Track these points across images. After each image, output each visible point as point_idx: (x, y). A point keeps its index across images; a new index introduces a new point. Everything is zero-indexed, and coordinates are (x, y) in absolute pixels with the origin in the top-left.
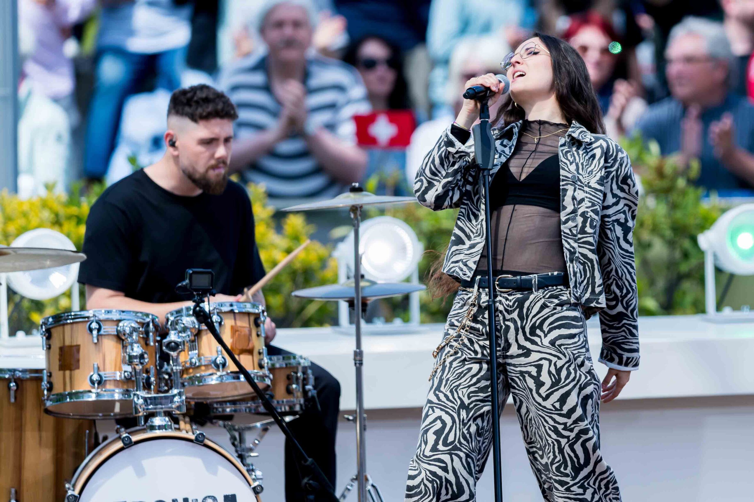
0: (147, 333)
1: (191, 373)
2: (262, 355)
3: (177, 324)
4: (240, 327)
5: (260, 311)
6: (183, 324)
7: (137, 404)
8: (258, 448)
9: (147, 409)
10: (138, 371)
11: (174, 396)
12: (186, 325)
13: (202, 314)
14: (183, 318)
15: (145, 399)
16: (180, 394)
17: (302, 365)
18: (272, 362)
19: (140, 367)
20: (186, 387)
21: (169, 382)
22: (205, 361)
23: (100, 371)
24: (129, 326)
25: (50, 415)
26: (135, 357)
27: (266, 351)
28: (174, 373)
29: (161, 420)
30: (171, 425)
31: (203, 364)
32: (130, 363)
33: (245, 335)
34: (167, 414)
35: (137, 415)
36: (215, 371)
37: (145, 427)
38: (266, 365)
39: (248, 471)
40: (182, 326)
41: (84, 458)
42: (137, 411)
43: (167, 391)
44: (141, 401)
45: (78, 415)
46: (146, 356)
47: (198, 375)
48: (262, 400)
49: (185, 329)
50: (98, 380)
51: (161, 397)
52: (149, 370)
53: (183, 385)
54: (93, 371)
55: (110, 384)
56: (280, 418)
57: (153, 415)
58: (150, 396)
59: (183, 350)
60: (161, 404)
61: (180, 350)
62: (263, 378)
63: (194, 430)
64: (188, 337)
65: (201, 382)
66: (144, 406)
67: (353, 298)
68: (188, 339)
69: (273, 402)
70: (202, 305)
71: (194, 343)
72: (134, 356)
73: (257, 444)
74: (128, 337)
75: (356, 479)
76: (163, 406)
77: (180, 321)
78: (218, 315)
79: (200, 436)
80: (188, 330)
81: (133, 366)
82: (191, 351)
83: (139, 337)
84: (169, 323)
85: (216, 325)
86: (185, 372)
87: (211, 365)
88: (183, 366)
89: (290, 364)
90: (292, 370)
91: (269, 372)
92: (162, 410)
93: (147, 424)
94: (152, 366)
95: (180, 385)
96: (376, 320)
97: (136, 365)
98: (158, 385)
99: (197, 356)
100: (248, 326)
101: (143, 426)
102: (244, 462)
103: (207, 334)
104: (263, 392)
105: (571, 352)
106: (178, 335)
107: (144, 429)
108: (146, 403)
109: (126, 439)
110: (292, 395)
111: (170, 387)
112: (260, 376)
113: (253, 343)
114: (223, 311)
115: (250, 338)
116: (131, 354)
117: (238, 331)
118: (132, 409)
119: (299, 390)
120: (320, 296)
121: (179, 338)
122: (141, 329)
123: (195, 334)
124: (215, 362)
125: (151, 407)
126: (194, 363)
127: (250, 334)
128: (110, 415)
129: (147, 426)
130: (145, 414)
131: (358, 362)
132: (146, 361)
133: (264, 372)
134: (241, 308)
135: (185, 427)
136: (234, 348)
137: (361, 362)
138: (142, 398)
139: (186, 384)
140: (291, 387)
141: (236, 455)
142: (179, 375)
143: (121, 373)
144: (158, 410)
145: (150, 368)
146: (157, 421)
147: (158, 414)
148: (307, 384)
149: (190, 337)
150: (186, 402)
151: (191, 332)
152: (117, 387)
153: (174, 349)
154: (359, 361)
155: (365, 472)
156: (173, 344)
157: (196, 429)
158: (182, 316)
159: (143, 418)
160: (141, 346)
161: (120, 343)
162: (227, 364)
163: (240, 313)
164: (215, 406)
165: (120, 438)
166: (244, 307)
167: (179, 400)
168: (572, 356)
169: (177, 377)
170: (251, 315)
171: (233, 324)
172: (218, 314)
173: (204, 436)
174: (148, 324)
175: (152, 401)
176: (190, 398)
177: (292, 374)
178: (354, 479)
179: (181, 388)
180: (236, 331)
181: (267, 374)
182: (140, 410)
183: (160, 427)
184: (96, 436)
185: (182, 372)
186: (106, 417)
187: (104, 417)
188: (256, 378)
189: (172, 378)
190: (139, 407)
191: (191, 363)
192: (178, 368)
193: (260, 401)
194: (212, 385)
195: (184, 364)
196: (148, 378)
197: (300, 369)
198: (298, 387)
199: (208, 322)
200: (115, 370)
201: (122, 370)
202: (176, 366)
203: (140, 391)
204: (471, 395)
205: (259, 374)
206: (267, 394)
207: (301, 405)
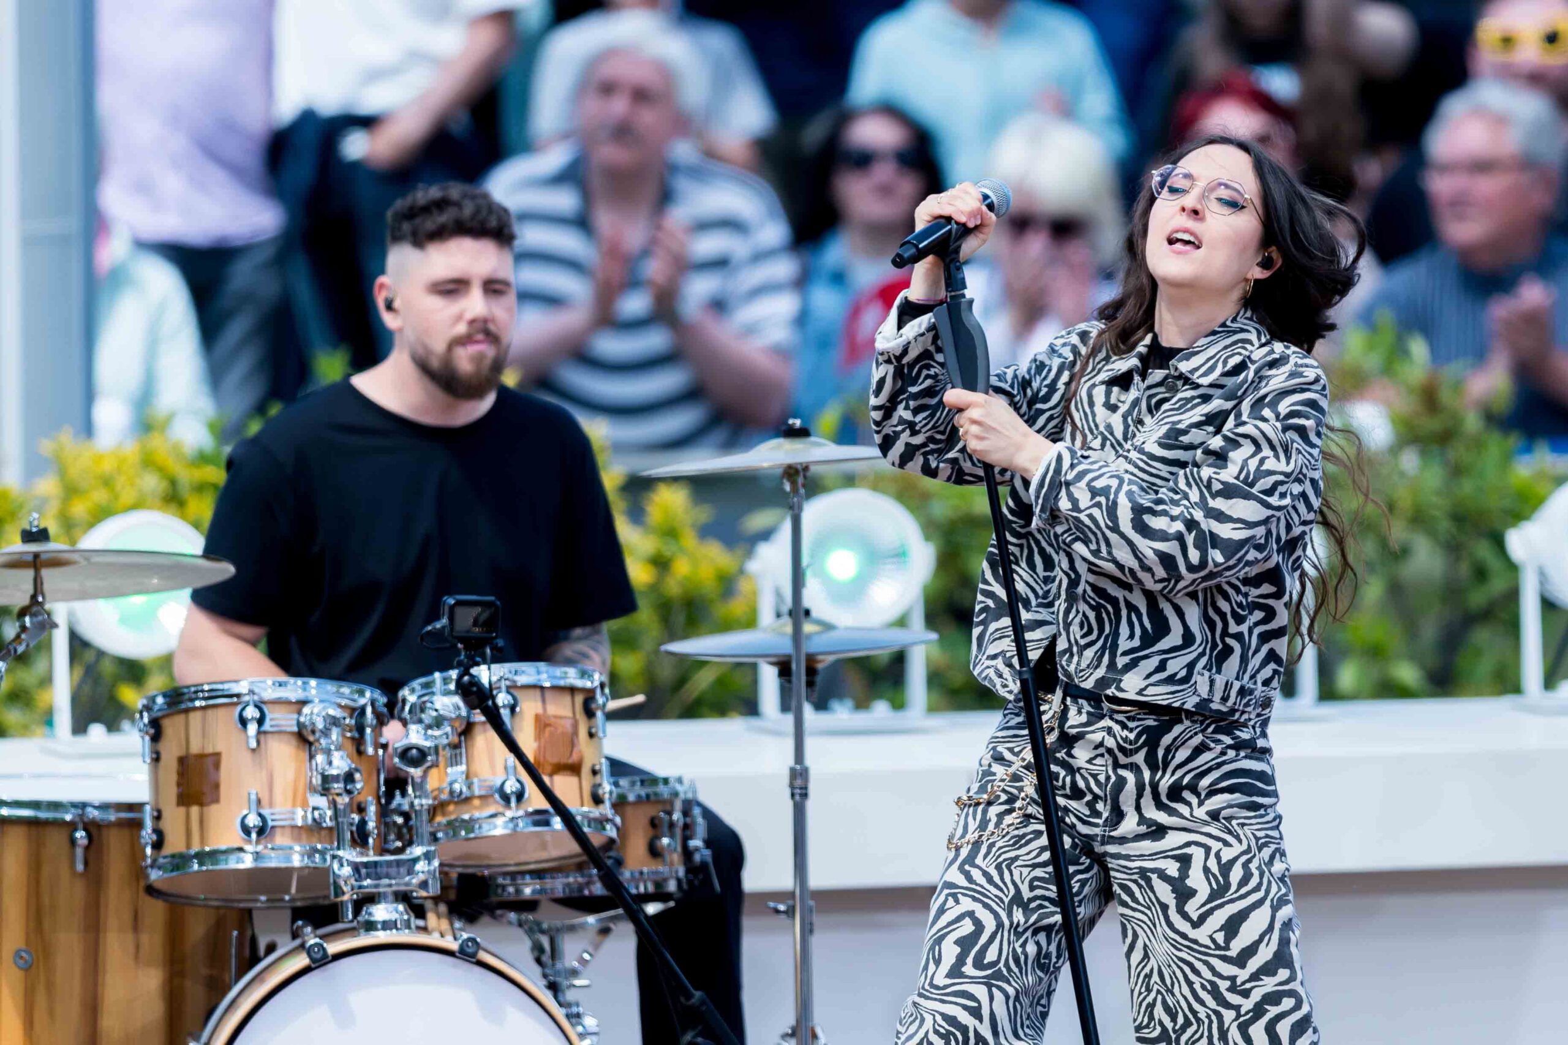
0: (360, 728)
1: (451, 813)
2: (598, 777)
3: (423, 710)
4: (556, 717)
5: (597, 683)
6: (436, 710)
7: (339, 876)
8: (590, 967)
9: (360, 887)
10: (340, 807)
11: (415, 860)
12: (441, 712)
13: (475, 689)
14: (435, 698)
15: (356, 867)
16: (428, 856)
17: (682, 796)
18: (620, 790)
19: (346, 799)
20: (442, 841)
21: (405, 830)
22: (480, 788)
23: (262, 807)
24: (324, 714)
25: (158, 898)
26: (336, 778)
27: (609, 768)
28: (416, 811)
29: (386, 909)
30: (409, 920)
31: (477, 792)
32: (325, 791)
33: (563, 733)
34: (400, 898)
35: (339, 899)
36: (501, 809)
37: (355, 924)
38: (607, 796)
39: (568, 1016)
40: (434, 714)
41: (229, 988)
42: (339, 892)
43: (400, 851)
44: (347, 871)
45: (216, 900)
46: (357, 776)
47: (466, 817)
48: (599, 871)
49: (438, 722)
50: (258, 827)
51: (389, 864)
52: (363, 805)
53: (435, 839)
54: (247, 806)
55: (283, 835)
56: (635, 907)
57: (371, 899)
58: (365, 859)
59: (435, 765)
60: (388, 876)
61: (428, 764)
62: (600, 823)
63: (456, 932)
64: (445, 736)
65: (472, 831)
66: (353, 881)
67: (790, 656)
68: (445, 741)
69: (622, 874)
70: (474, 671)
71: (458, 751)
72: (332, 776)
73: (587, 961)
74: (320, 738)
75: (793, 1034)
76: (393, 882)
77: (429, 705)
78: (508, 692)
79: (470, 944)
80: (446, 723)
81: (331, 798)
82: (452, 766)
83: (344, 736)
84: (407, 708)
85: (505, 713)
86: (439, 812)
87: (492, 796)
88: (435, 798)
89: (656, 794)
90: (660, 807)
91: (613, 811)
92: (388, 890)
93: (360, 918)
94: (370, 798)
95: (426, 837)
96: (835, 705)
97: (338, 795)
98: (383, 838)
99: (464, 776)
100: (569, 714)
101: (352, 921)
102: (561, 999)
103: (485, 731)
104: (601, 854)
105: (1253, 834)
106: (425, 734)
107: (354, 929)
108: (357, 876)
109: (316, 949)
110: (660, 860)
111: (406, 843)
112: (595, 820)
113: (580, 752)
114: (519, 684)
115: (576, 741)
116: (326, 773)
117: (549, 725)
118: (329, 888)
119: (675, 850)
120: (719, 652)
121: (426, 739)
122: (347, 721)
123: (459, 730)
124: (501, 790)
125: (367, 882)
126: (458, 791)
127: (575, 732)
128: (282, 900)
129: (358, 922)
130: (355, 897)
131: (798, 791)
132: (359, 786)
133: (604, 812)
134: (555, 677)
135: (439, 925)
136: (542, 760)
137: (804, 791)
138: (350, 863)
139: (440, 835)
140: (658, 843)
141: (544, 982)
142: (425, 817)
143: (306, 812)
144: (381, 890)
145: (366, 802)
146: (380, 912)
147: (382, 898)
148: (691, 838)
149: (450, 737)
150: (440, 873)
151: (452, 727)
152: (297, 839)
153: (416, 763)
154: (801, 788)
155: (812, 1021)
156: (414, 751)
157: (461, 930)
158: (433, 693)
159: (350, 906)
160: (348, 756)
161: (304, 750)
162: (526, 795)
163: (554, 688)
164: (500, 880)
165: (302, 946)
166: (563, 675)
167: (426, 869)
168: (1253, 843)
169: (422, 821)
170: (576, 693)
171: (540, 711)
172: (509, 690)
173: (477, 944)
174: (363, 710)
175: (369, 870)
176: (451, 866)
177: (662, 814)
178: (787, 1035)
179: (429, 844)
180: (547, 725)
181: (610, 816)
182: (345, 889)
183: (387, 925)
184: (254, 941)
185: (433, 811)
186: (274, 903)
187: (270, 905)
188: (586, 823)
189: (412, 823)
190: (342, 883)
191: (452, 792)
192: (424, 801)
193: (595, 871)
194: (494, 836)
195: (436, 793)
196: (363, 823)
197: (678, 805)
198: (673, 843)
199: (487, 707)
200: (294, 805)
201: (308, 806)
202: (420, 797)
203: (344, 849)
204: (1036, 883)
205: (592, 815)
206: (609, 857)
207: (679, 881)
